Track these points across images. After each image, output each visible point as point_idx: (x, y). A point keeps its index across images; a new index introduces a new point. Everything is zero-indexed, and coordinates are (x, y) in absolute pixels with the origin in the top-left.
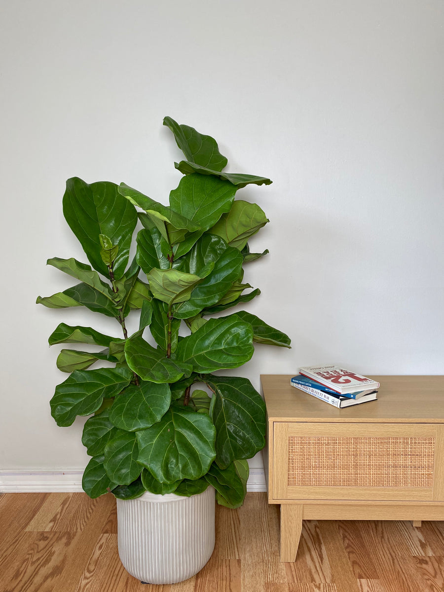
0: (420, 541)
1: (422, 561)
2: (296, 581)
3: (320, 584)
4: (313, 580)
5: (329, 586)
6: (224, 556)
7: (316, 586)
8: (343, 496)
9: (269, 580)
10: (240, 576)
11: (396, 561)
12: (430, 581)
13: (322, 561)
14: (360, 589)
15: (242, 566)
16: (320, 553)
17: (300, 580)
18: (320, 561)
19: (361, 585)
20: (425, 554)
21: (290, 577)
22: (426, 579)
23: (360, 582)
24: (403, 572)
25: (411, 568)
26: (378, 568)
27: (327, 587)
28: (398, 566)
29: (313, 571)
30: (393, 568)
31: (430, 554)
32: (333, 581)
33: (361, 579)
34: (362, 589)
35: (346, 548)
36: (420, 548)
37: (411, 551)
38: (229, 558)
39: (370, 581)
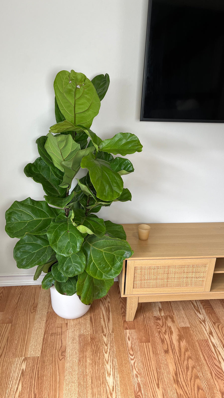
0: (159, 308)
1: (158, 319)
2: (94, 333)
3: (106, 334)
4: (103, 332)
5: (110, 334)
6: (59, 322)
7: (104, 335)
8: (160, 292)
9: (81, 333)
10: (67, 332)
11: (145, 319)
12: (159, 329)
13: (109, 321)
14: (125, 335)
15: (68, 327)
16: (108, 317)
17: (96, 332)
18: (108, 322)
19: (126, 333)
20: (160, 315)
21: (92, 330)
22: (158, 328)
23: (126, 332)
24: (147, 325)
25: (152, 323)
26: (136, 323)
27: (109, 335)
28: (146, 322)
29: (104, 326)
30: (143, 323)
31: (163, 314)
32: (113, 332)
33: (127, 330)
34: (126, 335)
35: (122, 313)
36: (158, 312)
37: (154, 313)
38: (62, 323)
39: (131, 331)
